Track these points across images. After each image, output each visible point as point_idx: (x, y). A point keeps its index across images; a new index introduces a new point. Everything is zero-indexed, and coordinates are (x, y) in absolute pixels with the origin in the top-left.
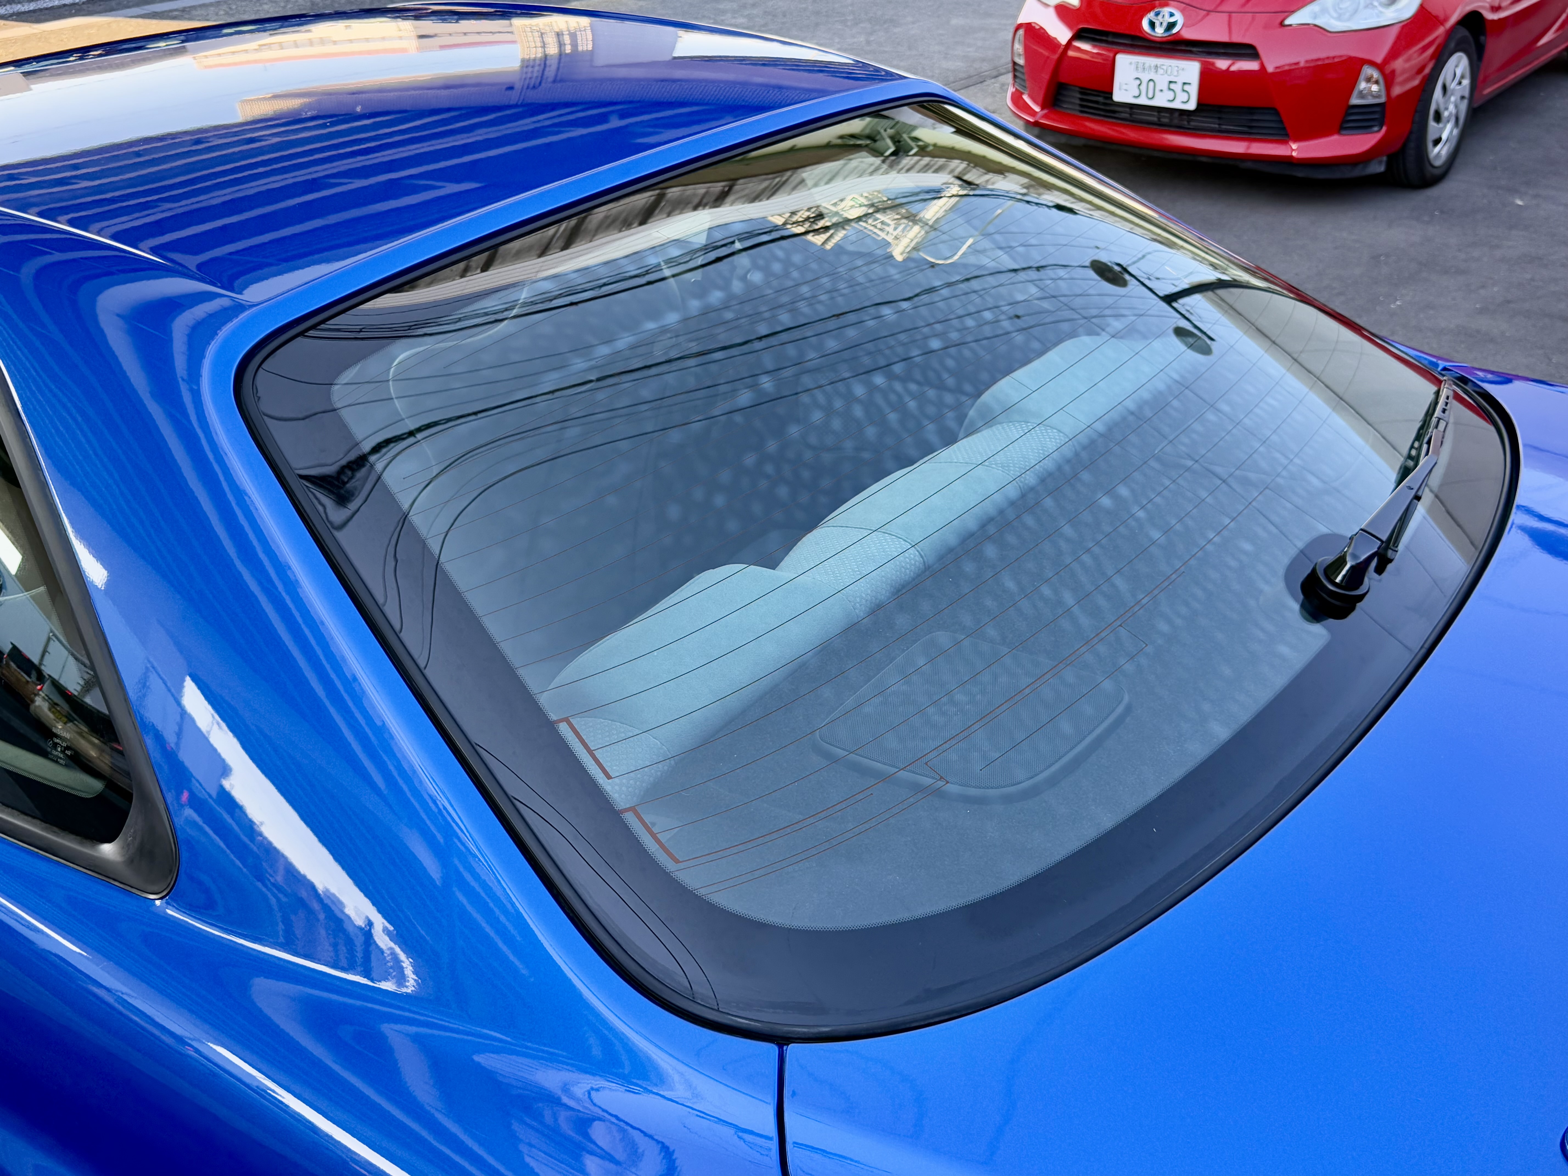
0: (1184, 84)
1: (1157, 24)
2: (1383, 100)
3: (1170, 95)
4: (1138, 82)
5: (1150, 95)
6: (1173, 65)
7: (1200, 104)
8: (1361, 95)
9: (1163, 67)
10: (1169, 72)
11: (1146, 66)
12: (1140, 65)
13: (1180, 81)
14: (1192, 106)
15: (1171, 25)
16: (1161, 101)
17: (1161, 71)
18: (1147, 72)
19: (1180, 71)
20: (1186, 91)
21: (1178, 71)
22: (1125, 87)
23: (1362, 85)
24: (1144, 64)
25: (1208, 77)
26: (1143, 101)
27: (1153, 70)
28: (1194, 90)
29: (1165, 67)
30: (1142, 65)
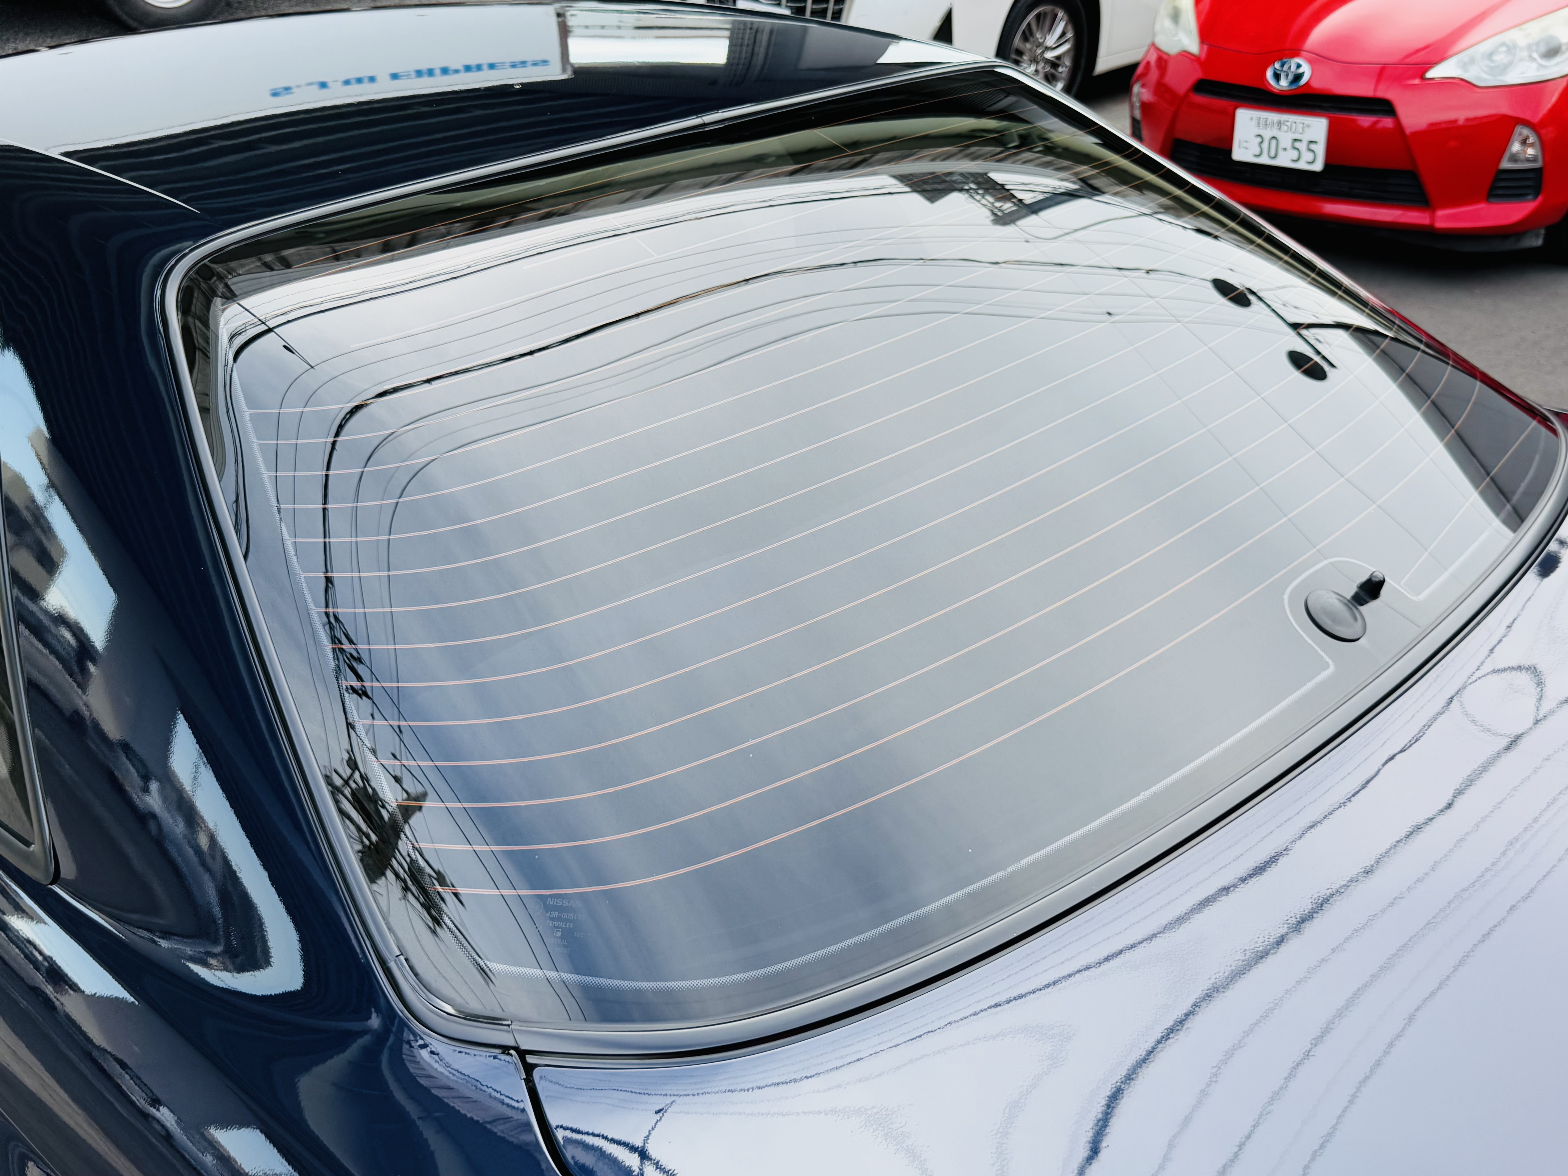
0: (1311, 142)
1: (1283, 76)
2: (1539, 164)
3: (1294, 154)
4: (1259, 139)
5: (1272, 154)
6: (1298, 121)
7: (1327, 165)
8: (1514, 158)
9: (1287, 124)
10: (1293, 129)
11: (1269, 121)
12: (1262, 121)
13: (1306, 138)
14: (1318, 166)
15: (1298, 77)
16: (1284, 161)
17: (1285, 128)
18: (1269, 129)
19: (1306, 129)
20: (1313, 151)
21: (1303, 128)
22: (1245, 144)
23: (1516, 147)
24: (1266, 120)
25: (1335, 134)
26: (1264, 160)
27: (1276, 126)
28: (1320, 149)
29: (1289, 124)
30: (1264, 120)
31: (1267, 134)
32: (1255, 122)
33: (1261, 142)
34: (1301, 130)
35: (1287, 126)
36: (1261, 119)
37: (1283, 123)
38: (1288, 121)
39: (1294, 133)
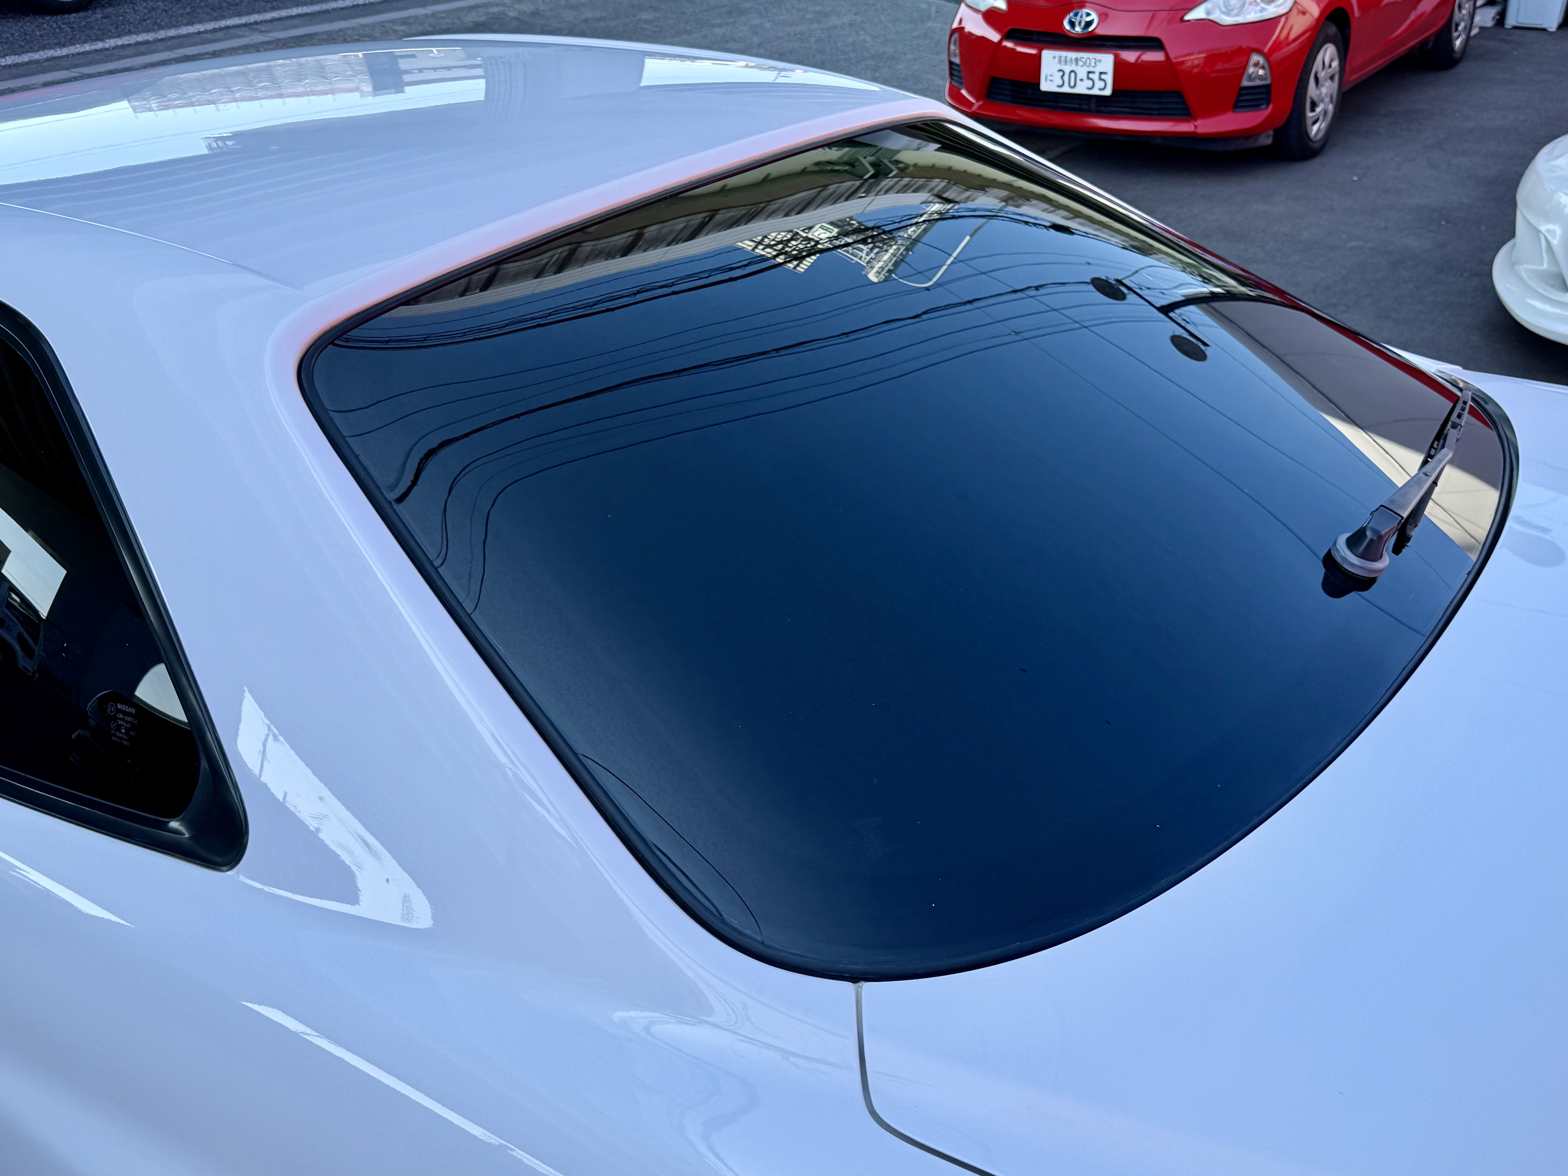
0: (1101, 73)
1: (1077, 23)
2: (1268, 82)
3: (1090, 83)
4: (1061, 73)
5: (1072, 84)
6: (1091, 58)
7: (1115, 90)
8: (1250, 78)
9: (1082, 60)
10: (1088, 64)
11: (1068, 59)
12: (1063, 59)
13: (1098, 70)
14: (1108, 92)
15: (1089, 24)
16: (1082, 89)
17: (1081, 63)
18: (1068, 64)
19: (1097, 63)
20: (1104, 80)
21: (1095, 63)
22: (1049, 78)
23: (1251, 70)
24: (1066, 57)
25: (1120, 66)
26: (1066, 89)
27: (1074, 62)
28: (1109, 78)
29: (1084, 60)
30: (1064, 58)
31: (1067, 69)
32: (1057, 60)
33: (1062, 76)
34: (1093, 64)
35: (1083, 61)
36: (1062, 58)
37: (1080, 60)
38: (1082, 58)
39: (1088, 67)
